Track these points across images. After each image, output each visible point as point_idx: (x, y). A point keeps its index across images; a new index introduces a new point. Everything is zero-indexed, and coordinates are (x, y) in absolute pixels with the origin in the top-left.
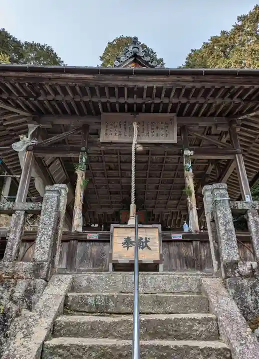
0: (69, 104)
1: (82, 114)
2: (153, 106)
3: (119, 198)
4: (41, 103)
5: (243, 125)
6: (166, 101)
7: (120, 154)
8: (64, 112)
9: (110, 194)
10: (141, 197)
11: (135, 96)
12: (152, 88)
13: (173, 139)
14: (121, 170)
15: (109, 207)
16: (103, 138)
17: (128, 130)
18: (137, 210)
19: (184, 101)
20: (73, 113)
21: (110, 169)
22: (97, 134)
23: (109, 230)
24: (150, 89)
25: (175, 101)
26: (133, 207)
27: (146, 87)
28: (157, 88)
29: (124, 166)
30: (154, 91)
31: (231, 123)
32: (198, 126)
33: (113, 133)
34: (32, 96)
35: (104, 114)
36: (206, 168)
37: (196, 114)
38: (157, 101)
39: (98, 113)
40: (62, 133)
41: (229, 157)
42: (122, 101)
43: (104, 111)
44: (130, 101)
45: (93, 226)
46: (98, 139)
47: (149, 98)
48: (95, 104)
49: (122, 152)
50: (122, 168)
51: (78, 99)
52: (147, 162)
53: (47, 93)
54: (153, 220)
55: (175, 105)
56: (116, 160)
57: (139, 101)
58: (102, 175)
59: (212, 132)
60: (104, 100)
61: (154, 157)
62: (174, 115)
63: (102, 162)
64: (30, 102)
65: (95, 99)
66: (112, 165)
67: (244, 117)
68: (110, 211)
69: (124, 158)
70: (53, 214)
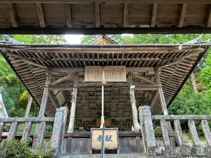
1: (74, 66)
3: (95, 112)
4: (53, 62)
5: (162, 71)
6: (120, 60)
7: (96, 87)
8: (65, 66)
9: (91, 109)
10: (108, 111)
11: (103, 58)
13: (124, 79)
14: (96, 96)
15: (90, 117)
16: (86, 79)
17: (100, 75)
18: (105, 119)
19: (129, 59)
20: (70, 66)
21: (90, 95)
22: (83, 77)
23: (90, 131)
24: (111, 54)
25: (125, 60)
26: (103, 118)
27: (108, 54)
29: (98, 93)
30: (113, 55)
31: (155, 71)
32: (137, 71)
33: (92, 77)
34: (48, 58)
35: (86, 67)
36: (144, 94)
37: (136, 66)
38: (115, 60)
39: (83, 66)
40: (64, 77)
41: (155, 89)
42: (96, 60)
43: (86, 65)
44: (101, 60)
45: (80, 128)
46: (83, 80)
47: (111, 59)
48: (82, 62)
50: (97, 95)
51: (72, 60)
52: (111, 91)
53: (56, 57)
54: (116, 124)
55: (124, 62)
56: (93, 90)
57: (105, 60)
58: (86, 99)
59: (146, 75)
60: (86, 60)
61: (114, 88)
62: (124, 66)
63: (86, 92)
64: (47, 61)
65: (81, 60)
66: (91, 93)
67: (162, 67)
68: (91, 119)
69: (98, 89)
70: (60, 124)
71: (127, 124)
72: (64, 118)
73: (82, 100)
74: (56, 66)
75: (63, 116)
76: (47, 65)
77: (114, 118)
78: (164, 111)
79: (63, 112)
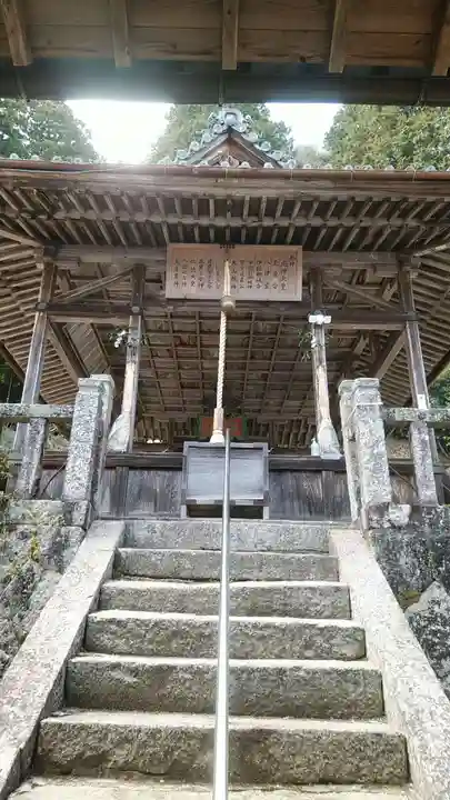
0: (109, 228)
1: (132, 244)
2: (260, 232)
3: (198, 394)
4: (60, 225)
5: (424, 266)
6: (284, 223)
7: (201, 318)
8: (100, 240)
9: (182, 387)
10: (235, 393)
11: (229, 214)
12: (260, 199)
13: (295, 293)
14: (202, 346)
15: (179, 410)
16: (171, 291)
17: (215, 277)
18: (226, 416)
19: (317, 222)
20: (116, 242)
21: (183, 344)
22: (159, 281)
23: (181, 450)
24: (256, 202)
25: (301, 222)
26: (219, 412)
27: (247, 199)
28: (269, 200)
29: (207, 339)
30: (264, 205)
31: (401, 263)
32: (338, 267)
33: (189, 281)
34: (43, 212)
35: (171, 247)
36: (353, 345)
37: (339, 247)
38: (268, 222)
39: (161, 244)
40: (97, 278)
41: (393, 327)
42: (204, 221)
43: (172, 241)
44: (220, 222)
45: (150, 441)
46: (162, 292)
47: (255, 219)
48: (156, 228)
49: (204, 315)
50: (205, 343)
51: (125, 218)
52: (248, 332)
53: (69, 207)
54: (257, 433)
55: (299, 231)
56: (190, 328)
57: (236, 223)
58: (167, 354)
59: (367, 280)
60: (172, 220)
61: (260, 323)
62: (298, 249)
63: (168, 331)
64: (41, 222)
65: (156, 219)
66: (185, 337)
67: (427, 252)
68: (181, 418)
69: (207, 324)
70: (93, 425)
71: (291, 436)
72: (105, 408)
73: (156, 359)
74: (72, 241)
75: (101, 404)
76: (38, 236)
77: (253, 415)
78: (419, 396)
79: (101, 389)
